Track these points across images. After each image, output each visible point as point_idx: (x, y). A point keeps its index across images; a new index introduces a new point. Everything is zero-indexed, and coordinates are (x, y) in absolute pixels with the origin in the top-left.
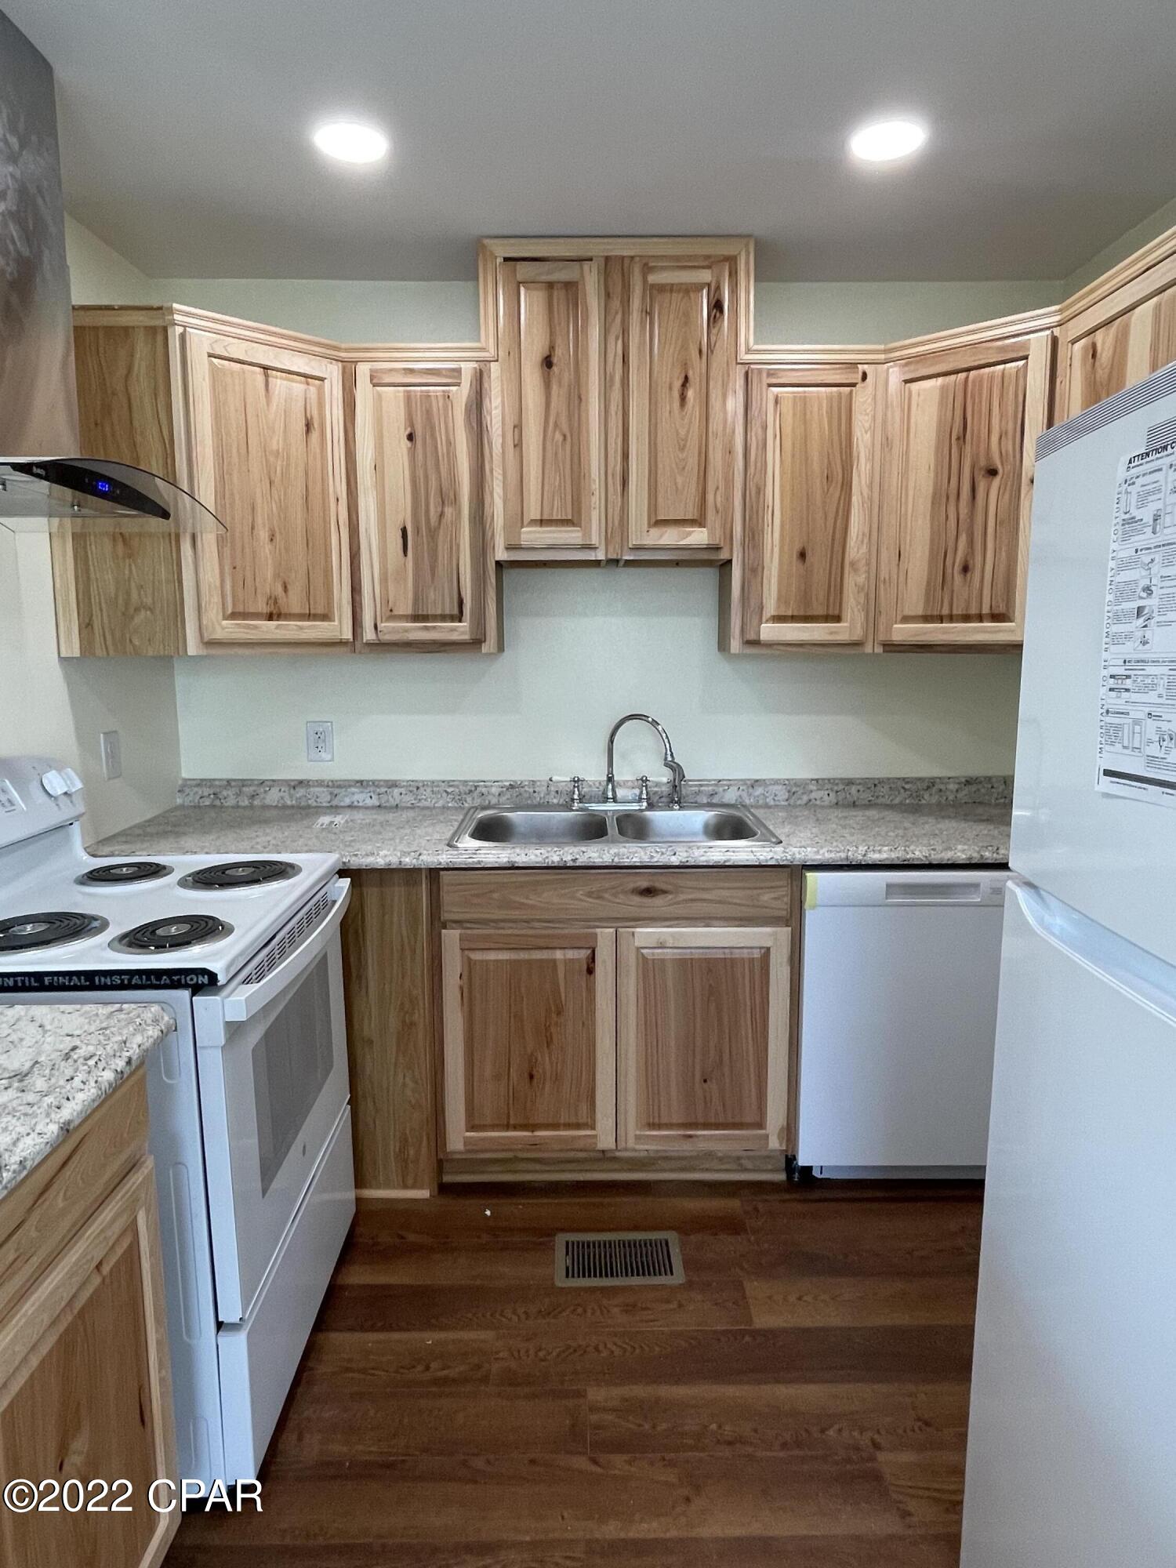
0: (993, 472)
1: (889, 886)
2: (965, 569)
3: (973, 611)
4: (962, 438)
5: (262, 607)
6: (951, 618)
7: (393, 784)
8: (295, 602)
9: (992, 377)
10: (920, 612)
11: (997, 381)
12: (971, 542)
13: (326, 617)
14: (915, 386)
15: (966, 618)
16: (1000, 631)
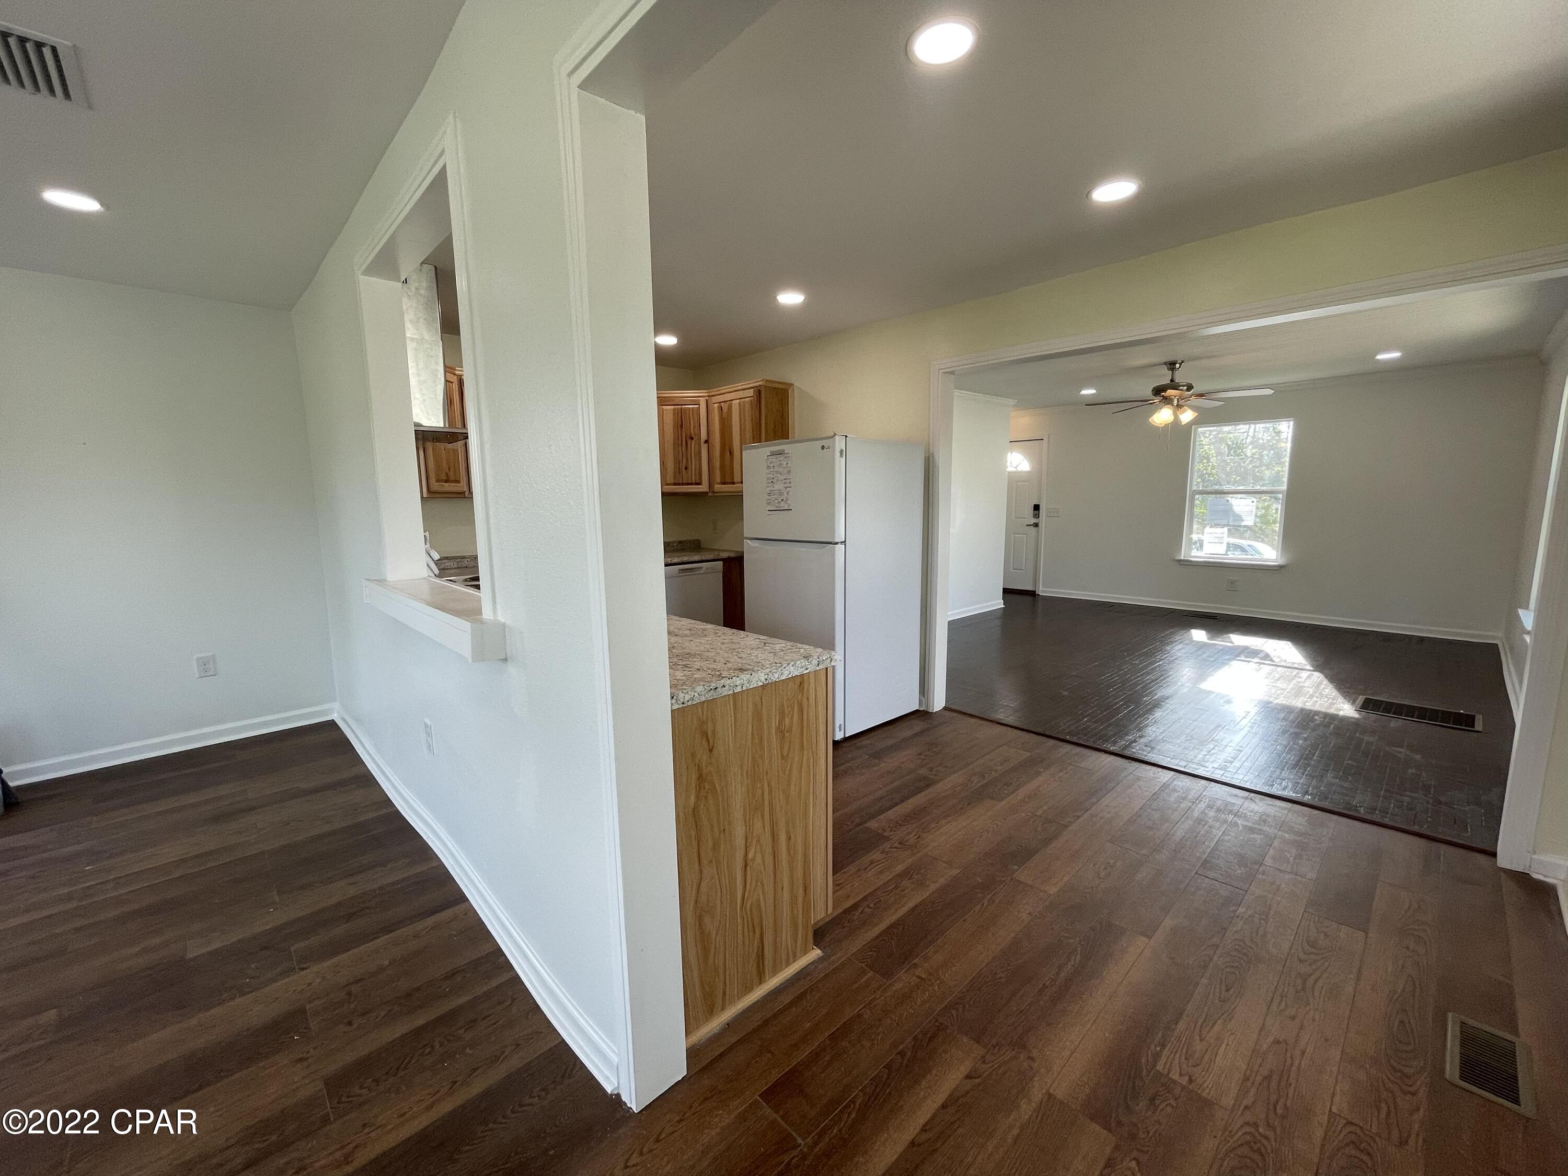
0: (692, 438)
1: (679, 570)
2: (686, 468)
3: (690, 482)
4: (682, 426)
5: (444, 478)
6: (683, 484)
7: (464, 557)
8: (452, 477)
9: (689, 408)
10: (672, 482)
11: (691, 410)
12: (687, 460)
13: (458, 482)
14: (664, 407)
15: (688, 484)
16: (698, 488)
